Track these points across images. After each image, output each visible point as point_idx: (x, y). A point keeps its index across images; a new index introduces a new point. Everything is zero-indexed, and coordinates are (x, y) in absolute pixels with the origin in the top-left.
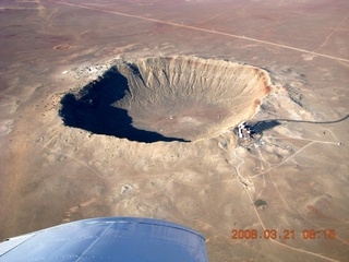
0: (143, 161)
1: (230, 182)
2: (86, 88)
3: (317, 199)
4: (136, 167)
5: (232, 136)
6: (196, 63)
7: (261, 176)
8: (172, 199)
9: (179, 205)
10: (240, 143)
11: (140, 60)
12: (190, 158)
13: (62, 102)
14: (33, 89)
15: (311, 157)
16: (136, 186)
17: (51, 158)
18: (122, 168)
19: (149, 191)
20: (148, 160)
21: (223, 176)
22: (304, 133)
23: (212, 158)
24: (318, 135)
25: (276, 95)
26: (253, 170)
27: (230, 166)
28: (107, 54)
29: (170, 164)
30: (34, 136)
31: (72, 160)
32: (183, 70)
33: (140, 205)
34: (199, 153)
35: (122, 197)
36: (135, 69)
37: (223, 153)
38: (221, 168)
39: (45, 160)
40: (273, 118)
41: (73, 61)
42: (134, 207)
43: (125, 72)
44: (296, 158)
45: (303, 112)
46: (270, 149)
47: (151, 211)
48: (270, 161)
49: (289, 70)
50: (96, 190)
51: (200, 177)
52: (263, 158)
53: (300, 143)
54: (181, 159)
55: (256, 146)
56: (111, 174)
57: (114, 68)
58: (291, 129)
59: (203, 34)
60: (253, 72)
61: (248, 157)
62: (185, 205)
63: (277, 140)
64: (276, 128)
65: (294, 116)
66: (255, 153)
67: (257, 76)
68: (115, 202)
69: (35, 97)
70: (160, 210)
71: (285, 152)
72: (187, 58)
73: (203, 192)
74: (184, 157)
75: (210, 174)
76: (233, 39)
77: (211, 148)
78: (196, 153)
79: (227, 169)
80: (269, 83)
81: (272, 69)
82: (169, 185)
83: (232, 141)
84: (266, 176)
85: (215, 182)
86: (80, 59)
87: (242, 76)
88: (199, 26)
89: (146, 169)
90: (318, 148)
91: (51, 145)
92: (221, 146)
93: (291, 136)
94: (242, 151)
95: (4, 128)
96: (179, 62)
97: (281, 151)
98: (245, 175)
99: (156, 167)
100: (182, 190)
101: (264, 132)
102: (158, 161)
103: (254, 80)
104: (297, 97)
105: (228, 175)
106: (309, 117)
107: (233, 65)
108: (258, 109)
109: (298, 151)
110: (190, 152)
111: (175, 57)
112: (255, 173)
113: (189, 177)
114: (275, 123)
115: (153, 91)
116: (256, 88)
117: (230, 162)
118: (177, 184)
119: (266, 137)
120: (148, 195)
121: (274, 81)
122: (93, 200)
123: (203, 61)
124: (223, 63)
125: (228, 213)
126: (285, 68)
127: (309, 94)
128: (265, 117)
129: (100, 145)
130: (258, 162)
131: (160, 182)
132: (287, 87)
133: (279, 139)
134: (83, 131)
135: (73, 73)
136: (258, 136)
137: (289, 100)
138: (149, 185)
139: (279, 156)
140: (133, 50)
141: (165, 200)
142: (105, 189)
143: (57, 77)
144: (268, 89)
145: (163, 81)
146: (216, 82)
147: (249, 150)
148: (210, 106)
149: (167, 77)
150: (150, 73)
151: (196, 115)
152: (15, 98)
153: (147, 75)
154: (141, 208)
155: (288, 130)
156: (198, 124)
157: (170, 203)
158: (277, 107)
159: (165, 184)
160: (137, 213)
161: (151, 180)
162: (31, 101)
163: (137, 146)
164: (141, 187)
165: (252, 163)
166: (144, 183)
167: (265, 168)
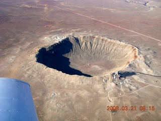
0: (66, 83)
1: (103, 98)
2: (52, 46)
3: (142, 113)
4: (62, 85)
5: (110, 77)
6: (106, 41)
7: (119, 98)
8: (73, 103)
9: (76, 106)
10: (113, 81)
11: (80, 36)
12: (88, 85)
13: (39, 51)
14: (29, 44)
15: (147, 93)
16: (59, 94)
17: (26, 76)
18: (56, 84)
19: (64, 97)
20: (68, 83)
21: (100, 95)
22: (146, 80)
23: (98, 86)
24: (153, 82)
25: (138, 60)
26: (115, 95)
27: (105, 91)
28: (67, 31)
29: (78, 86)
30: (22, 64)
31: (35, 78)
32: (99, 43)
33: (58, 103)
34: (93, 82)
35: (51, 98)
36: (77, 40)
37: (104, 85)
38: (101, 92)
39: (23, 76)
40: (133, 71)
41: (51, 33)
42: (55, 103)
43: (72, 41)
44: (138, 92)
45: (149, 70)
46: (127, 85)
47: (62, 107)
48: (125, 92)
49: (149, 49)
50: (40, 93)
51: (90, 94)
52: (122, 89)
53: (142, 85)
54: (83, 84)
55: (121, 83)
56: (50, 87)
57: (68, 39)
58: (140, 77)
60: (131, 48)
61: (115, 88)
62: (78, 106)
63: (132, 82)
64: (133, 76)
65: (144, 71)
66: (120, 87)
67: (132, 50)
68: (47, 100)
69: (29, 47)
70: (66, 107)
71: (134, 88)
72: (102, 38)
73: (88, 102)
74: (85, 84)
75: (95, 93)
76: (127, 32)
77: (99, 81)
78: (91, 82)
79: (103, 92)
80: (137, 54)
81: (141, 48)
82: (74, 96)
83: (110, 79)
84: (121, 98)
85: (95, 97)
86: (54, 33)
87: (126, 49)
88: (114, 24)
89: (66, 87)
90: (151, 89)
91: (28, 70)
92: (104, 81)
93: (139, 81)
94: (113, 84)
95: (11, 59)
96: (98, 39)
97: (132, 87)
98: (111, 96)
99: (71, 86)
100: (79, 99)
101: (127, 77)
102: (72, 84)
103: (130, 52)
104: (148, 63)
105: (102, 95)
106: (151, 73)
107: (122, 43)
108: (127, 66)
109: (141, 89)
110: (88, 82)
111: (97, 37)
112: (116, 96)
113: (84, 94)
114: (134, 73)
115: (83, 51)
116: (131, 56)
117: (106, 89)
118: (78, 96)
119: (127, 80)
120: (63, 99)
121: (139, 53)
122: (38, 98)
123: (109, 40)
124: (118, 42)
125: (97, 113)
126: (147, 48)
127: (155, 62)
128: (130, 70)
129: (49, 72)
130: (119, 91)
131: (70, 94)
132: (145, 57)
133: (133, 81)
134: (43, 65)
135: (49, 39)
136: (123, 79)
137: (144, 63)
138: (65, 95)
139: (131, 90)
140: (79, 31)
141: (70, 103)
142: (45, 93)
143: (42, 39)
144: (136, 57)
145: (89, 47)
146: (113, 51)
147: (117, 84)
148: (108, 61)
149: (91, 46)
150: (84, 43)
151: (100, 65)
152: (20, 47)
153: (82, 43)
154: (58, 105)
155: (139, 78)
156: (100, 69)
157: (72, 104)
158: (137, 66)
159: (73, 95)
160: (55, 106)
161: (67, 92)
162: (27, 49)
163: (65, 76)
164: (61, 95)
165: (116, 91)
166: (63, 93)
167: (122, 94)
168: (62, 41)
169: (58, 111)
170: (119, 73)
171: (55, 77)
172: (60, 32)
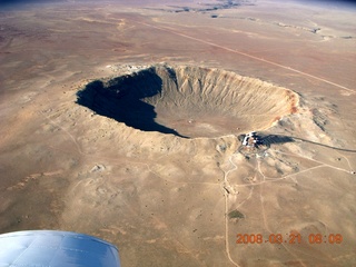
0: (131, 146)
1: (211, 185)
2: (116, 79)
3: (306, 225)
4: (121, 151)
5: (234, 142)
6: (232, 78)
7: (250, 187)
8: (139, 189)
9: (143, 197)
10: (241, 150)
11: (180, 68)
12: (180, 153)
13: (87, 86)
14: (72, 74)
15: (315, 179)
16: (109, 168)
17: (47, 128)
18: (107, 149)
19: (120, 175)
20: (136, 147)
21: (207, 178)
22: (316, 155)
23: (204, 159)
24: (332, 159)
25: (299, 115)
26: (243, 179)
27: (219, 170)
28: (154, 59)
29: (156, 155)
30: (44, 107)
31: (64, 133)
32: (218, 82)
33: (102, 187)
34: (193, 150)
35: (88, 175)
36: (172, 74)
37: (218, 156)
38: (208, 170)
39: (40, 128)
40: (288, 135)
41: (121, 60)
42: (94, 187)
43: (161, 74)
44: (297, 177)
45: (322, 135)
46: (271, 162)
47: (109, 195)
48: (267, 174)
49: (322, 99)
50: (67, 165)
51: (181, 174)
52: (260, 169)
53: (308, 164)
54: (170, 153)
55: (258, 156)
56: (92, 153)
57: (152, 69)
58: (303, 148)
59: (251, 59)
60: (284, 93)
61: (243, 165)
62: (149, 199)
63: (283, 156)
64: (287, 145)
65: (313, 137)
66: (254, 163)
67: (287, 97)
68: (78, 179)
69: (69, 80)
70: (119, 196)
71: (289, 168)
72: (224, 72)
73: (176, 189)
74: (173, 151)
75: (194, 173)
76: (278, 67)
77: (206, 148)
78: (188, 150)
79: (214, 172)
80: (297, 104)
81: (305, 95)
82: (144, 175)
83: (233, 146)
84: (256, 188)
85: (194, 181)
86: (129, 60)
87: (274, 96)
88: (251, 54)
89: (129, 155)
90: (327, 173)
91: (54, 118)
92: (218, 148)
93: (301, 155)
94: (240, 157)
95: (26, 97)
96: (216, 74)
97: (283, 166)
98: (232, 181)
99: (140, 154)
100: (155, 182)
101: (272, 145)
102: (145, 150)
103: (283, 102)
104: (321, 122)
105: (212, 178)
106: (327, 141)
107: (266, 84)
108: (275, 123)
109: (304, 171)
110: (182, 148)
111: (213, 70)
112: (244, 182)
113: (168, 172)
114: (288, 140)
115: (184, 96)
116: (283, 109)
117: (222, 166)
118: (152, 176)
119: (272, 151)
120: (116, 180)
121: (302, 103)
122: (59, 172)
123: (240, 77)
124: (259, 82)
125: (192, 217)
126: (318, 96)
127: (336, 122)
128: (280, 132)
129: (97, 124)
130: (253, 172)
131: (136, 169)
132: (314, 111)
133: (286, 155)
134: (88, 110)
135: (115, 68)
136: (264, 147)
137: (312, 122)
138: (123, 171)
139: (279, 171)
141: (131, 188)
142: (78, 163)
143: (99, 68)
144: (294, 109)
145: (195, 89)
146: (246, 98)
147: (247, 158)
148: (233, 118)
149: (201, 86)
150: (186, 81)
151: (217, 124)
152: (52, 78)
153: (182, 81)
154: (100, 190)
155: (299, 148)
156: (215, 131)
157: (135, 192)
158: (296, 126)
159: (140, 173)
160: (94, 194)
161: (128, 166)
162: (63, 82)
163: (131, 132)
164: (114, 171)
165: (246, 172)
166: (119, 167)
167: (259, 179)
168: (140, 73)
169: (98, 203)
170: (255, 136)
171: (109, 135)
172: (141, 59)
